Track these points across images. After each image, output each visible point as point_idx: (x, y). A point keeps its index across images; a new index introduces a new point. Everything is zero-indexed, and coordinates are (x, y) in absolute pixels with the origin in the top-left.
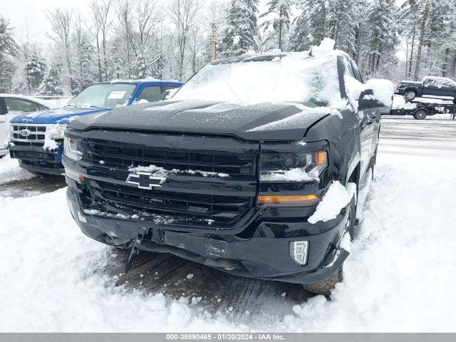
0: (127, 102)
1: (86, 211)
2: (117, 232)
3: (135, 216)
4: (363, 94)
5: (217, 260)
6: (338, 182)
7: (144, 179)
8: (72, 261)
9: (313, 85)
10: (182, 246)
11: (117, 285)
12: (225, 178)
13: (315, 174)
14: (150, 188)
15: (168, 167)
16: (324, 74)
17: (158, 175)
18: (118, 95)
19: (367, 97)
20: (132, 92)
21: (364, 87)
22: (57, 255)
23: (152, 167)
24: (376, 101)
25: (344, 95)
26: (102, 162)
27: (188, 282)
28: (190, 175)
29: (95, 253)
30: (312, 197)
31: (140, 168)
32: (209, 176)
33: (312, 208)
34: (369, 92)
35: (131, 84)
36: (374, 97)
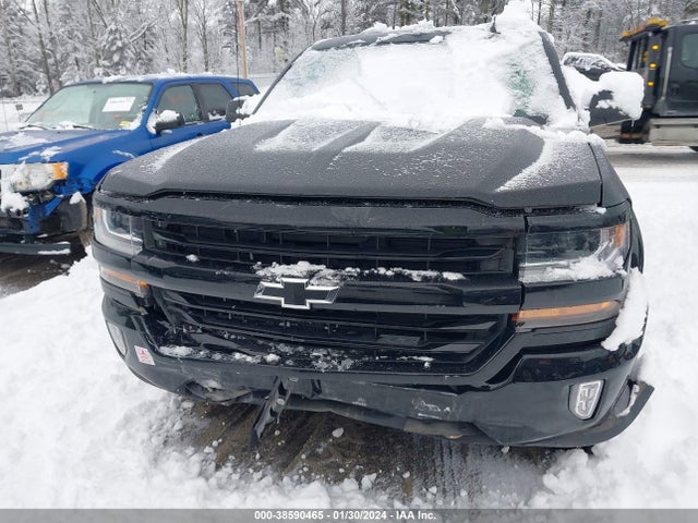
1: (165, 350)
2: (222, 381)
3: (271, 357)
4: (596, 99)
8: (119, 428)
9: (515, 86)
10: (361, 402)
12: (459, 282)
13: (618, 263)
14: (307, 307)
15: (336, 265)
16: (527, 66)
17: (323, 281)
18: (121, 104)
19: (603, 104)
20: (146, 98)
21: (596, 87)
22: (85, 417)
23: (303, 267)
24: (617, 110)
25: (569, 103)
26: (192, 258)
27: (337, 444)
28: (384, 278)
30: (607, 305)
32: (425, 279)
34: (606, 95)
36: (614, 104)
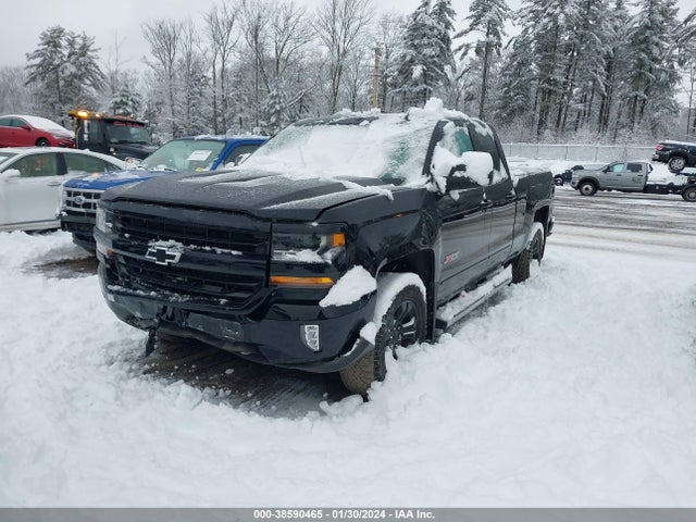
0: (211, 165)
1: (110, 287)
2: (142, 313)
3: (153, 293)
4: (454, 170)
5: (236, 344)
6: (361, 267)
7: (161, 255)
9: (394, 157)
10: (200, 328)
11: (145, 373)
12: (238, 256)
13: (329, 257)
14: (166, 264)
15: (187, 243)
16: (412, 144)
17: (174, 250)
18: (202, 155)
19: (458, 174)
20: (219, 152)
21: (457, 161)
22: (88, 340)
23: (171, 242)
24: (468, 178)
25: (427, 170)
26: (127, 235)
27: (226, 376)
28: (206, 251)
29: (132, 342)
30: (326, 280)
31: (161, 242)
32: (223, 253)
33: (325, 291)
34: (462, 168)
35: (220, 141)
36: (466, 175)
